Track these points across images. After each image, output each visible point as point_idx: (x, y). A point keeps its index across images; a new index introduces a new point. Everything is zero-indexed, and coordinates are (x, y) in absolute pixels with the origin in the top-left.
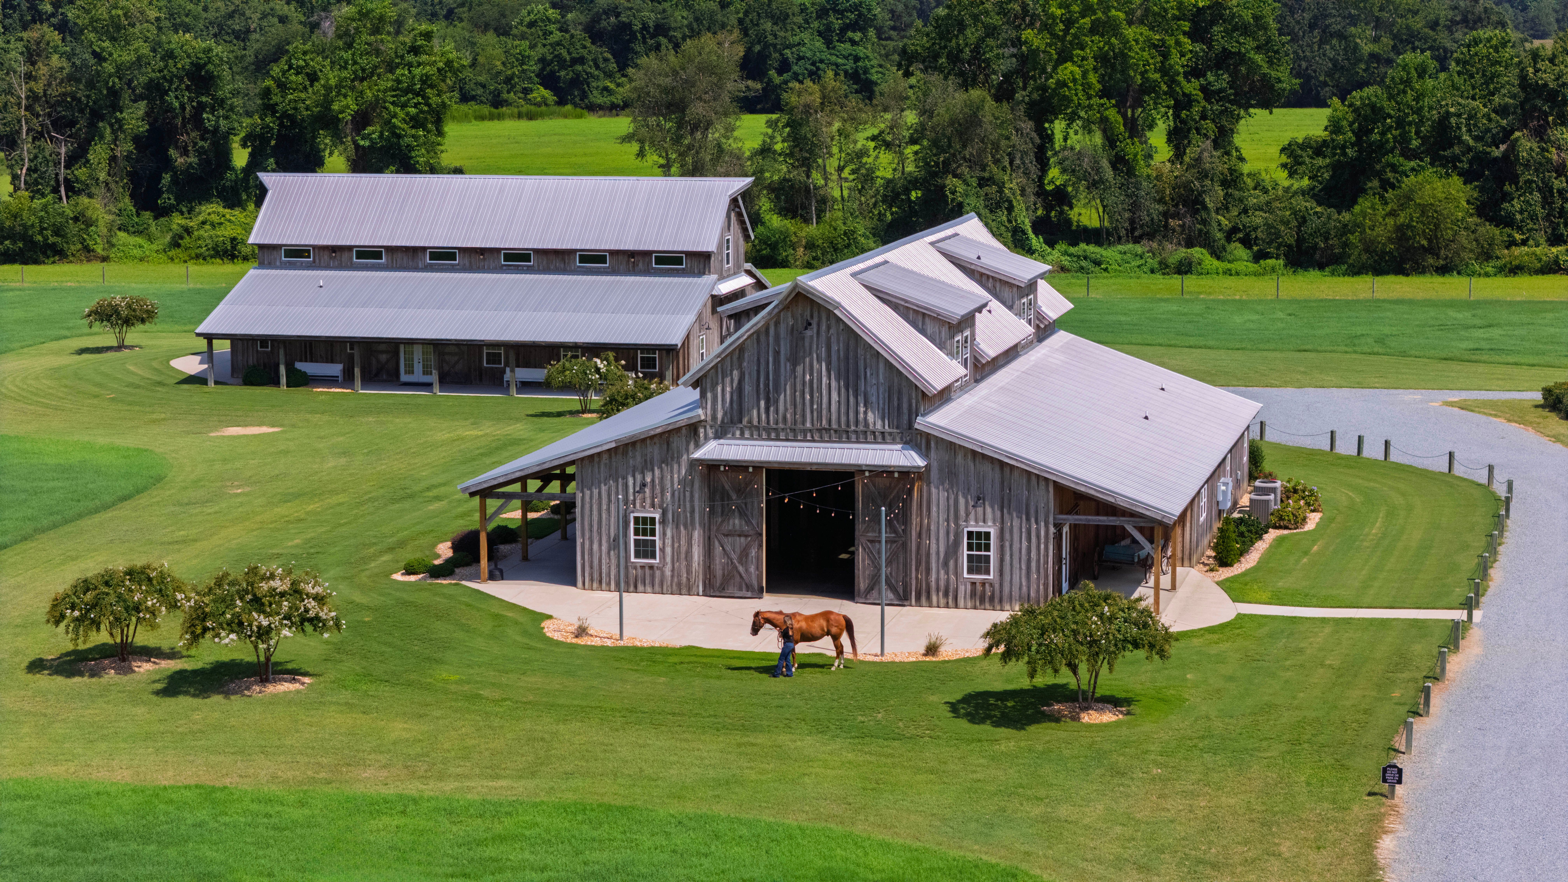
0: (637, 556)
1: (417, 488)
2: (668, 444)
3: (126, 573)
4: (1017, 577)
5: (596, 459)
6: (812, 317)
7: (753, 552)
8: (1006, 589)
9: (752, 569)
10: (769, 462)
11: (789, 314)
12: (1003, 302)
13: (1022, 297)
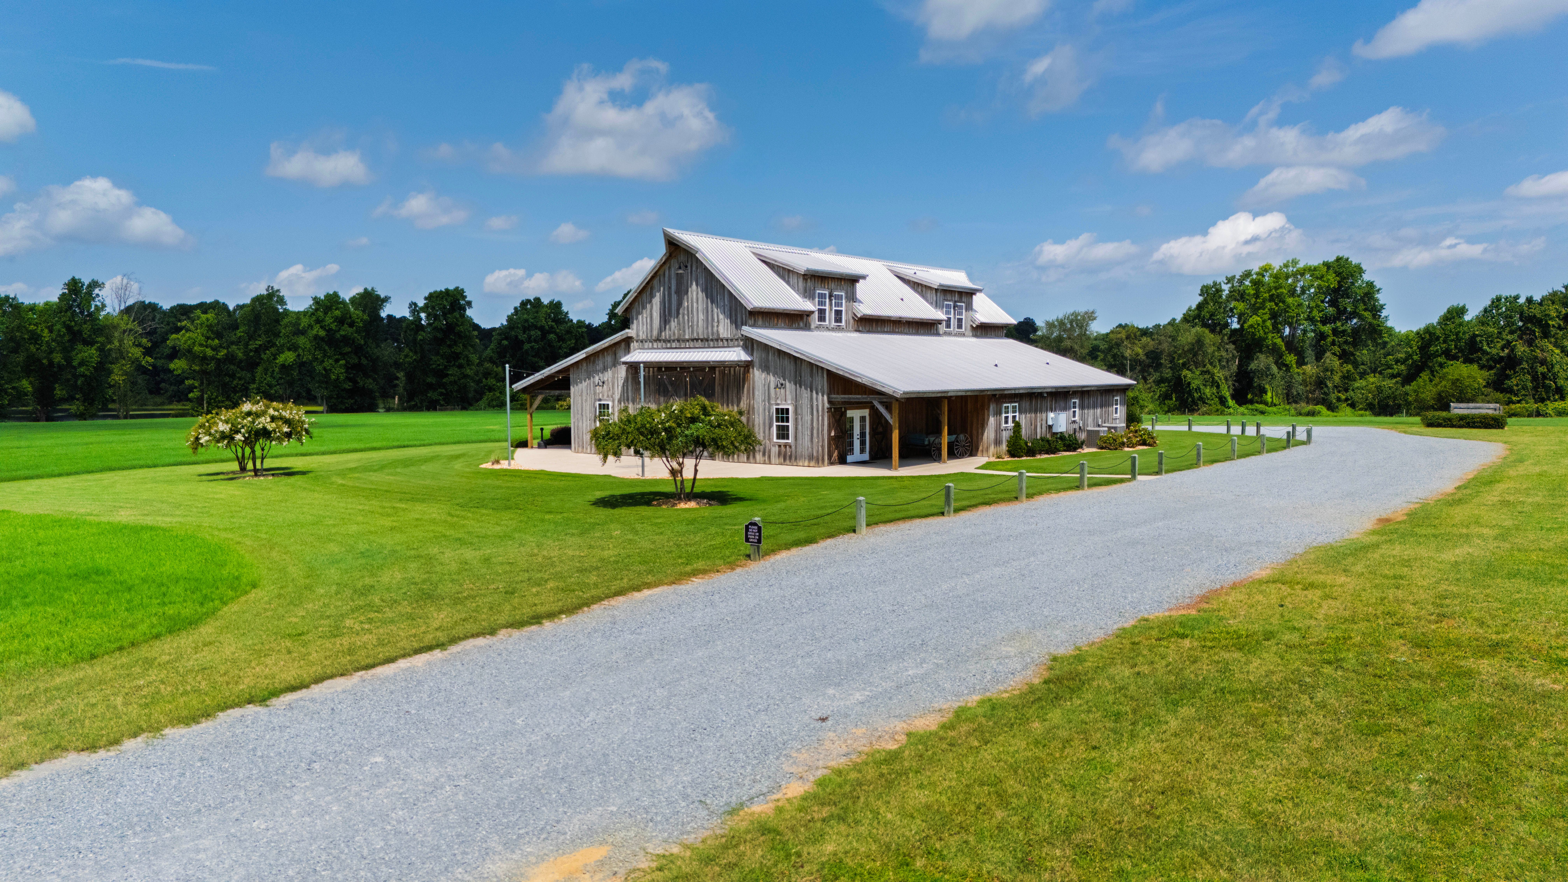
4: (807, 439)
5: (580, 367)
6: (687, 261)
8: (799, 449)
12: (927, 301)
13: (947, 300)
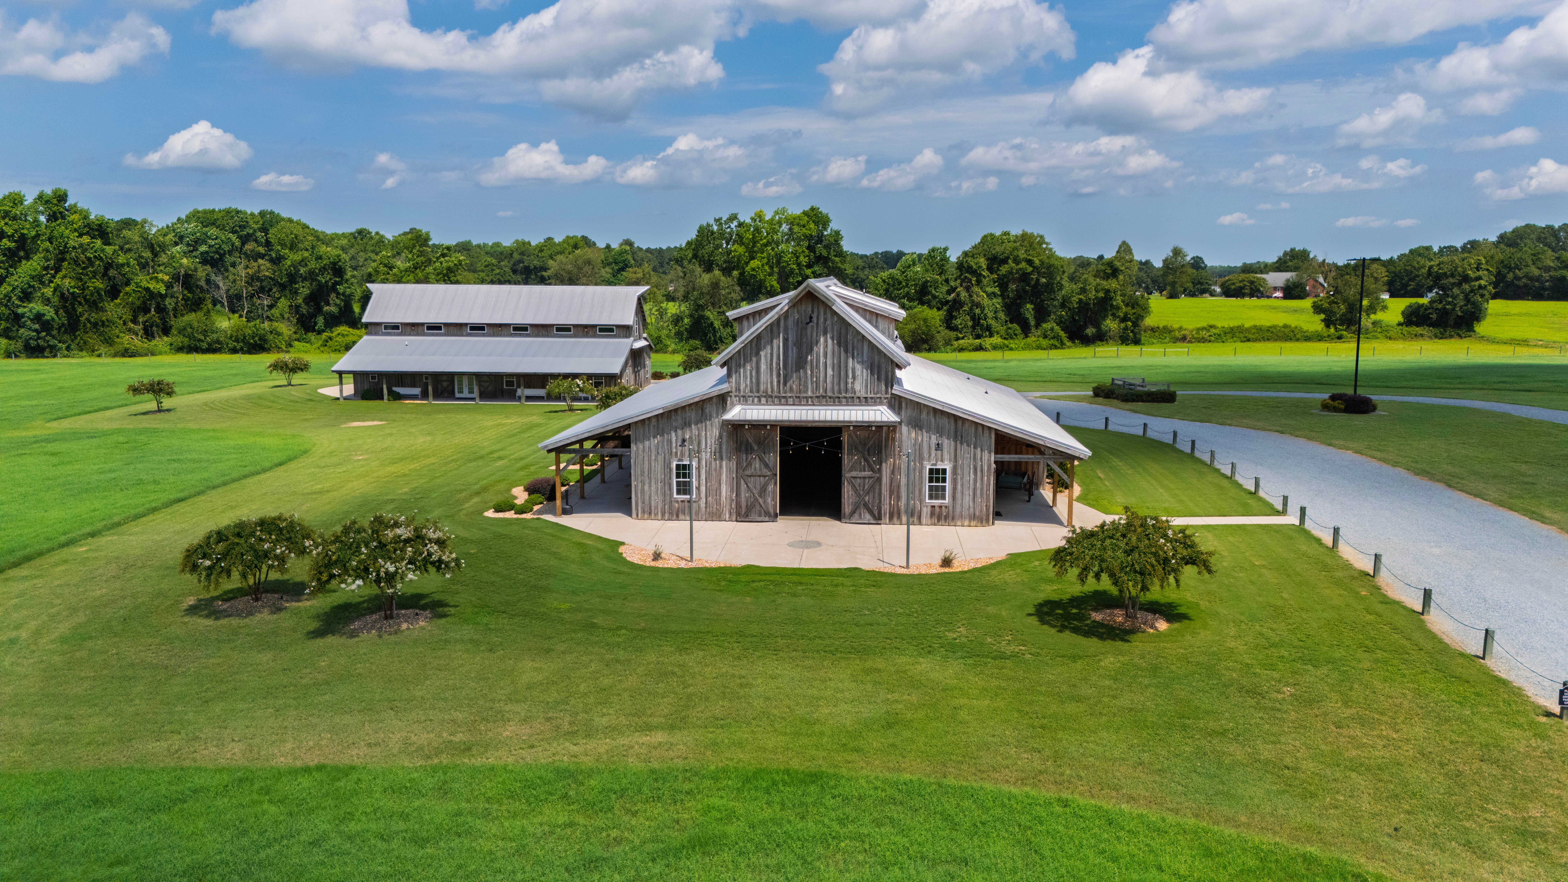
0: (678, 493)
1: (483, 452)
2: (702, 410)
3: (256, 524)
4: (967, 500)
5: (647, 422)
6: (813, 311)
7: (770, 487)
8: (958, 509)
9: (769, 500)
10: (782, 421)
11: (796, 311)
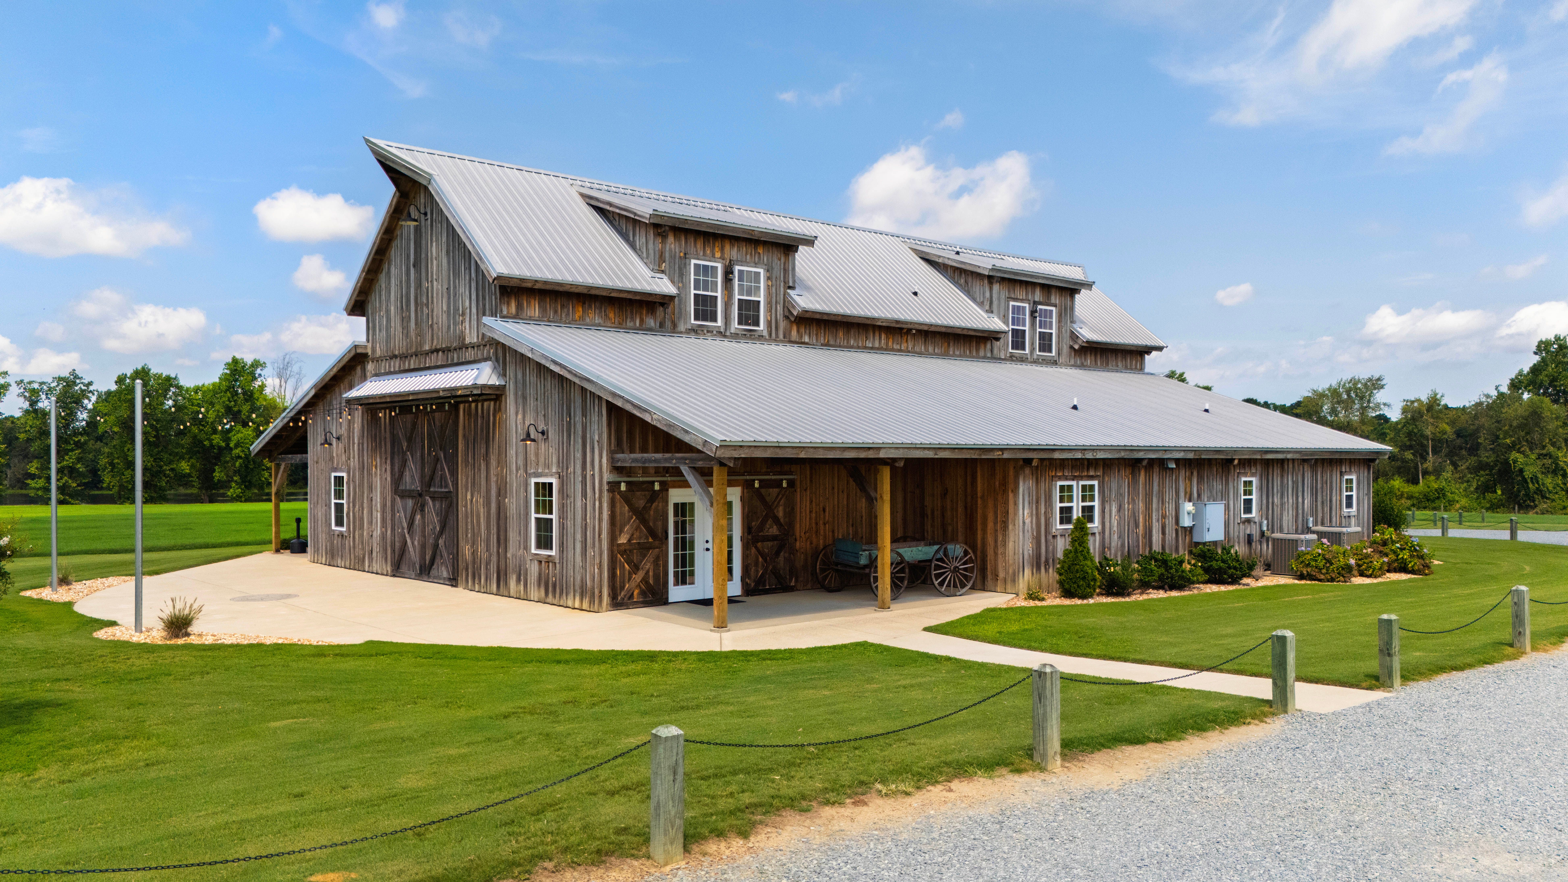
0: (336, 522)
4: (577, 552)
5: (318, 411)
6: (425, 204)
8: (567, 571)
12: (974, 299)
13: (1016, 299)
